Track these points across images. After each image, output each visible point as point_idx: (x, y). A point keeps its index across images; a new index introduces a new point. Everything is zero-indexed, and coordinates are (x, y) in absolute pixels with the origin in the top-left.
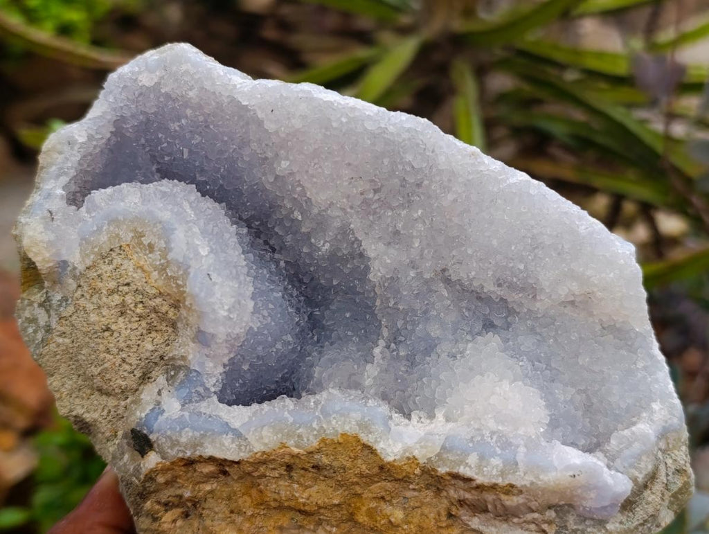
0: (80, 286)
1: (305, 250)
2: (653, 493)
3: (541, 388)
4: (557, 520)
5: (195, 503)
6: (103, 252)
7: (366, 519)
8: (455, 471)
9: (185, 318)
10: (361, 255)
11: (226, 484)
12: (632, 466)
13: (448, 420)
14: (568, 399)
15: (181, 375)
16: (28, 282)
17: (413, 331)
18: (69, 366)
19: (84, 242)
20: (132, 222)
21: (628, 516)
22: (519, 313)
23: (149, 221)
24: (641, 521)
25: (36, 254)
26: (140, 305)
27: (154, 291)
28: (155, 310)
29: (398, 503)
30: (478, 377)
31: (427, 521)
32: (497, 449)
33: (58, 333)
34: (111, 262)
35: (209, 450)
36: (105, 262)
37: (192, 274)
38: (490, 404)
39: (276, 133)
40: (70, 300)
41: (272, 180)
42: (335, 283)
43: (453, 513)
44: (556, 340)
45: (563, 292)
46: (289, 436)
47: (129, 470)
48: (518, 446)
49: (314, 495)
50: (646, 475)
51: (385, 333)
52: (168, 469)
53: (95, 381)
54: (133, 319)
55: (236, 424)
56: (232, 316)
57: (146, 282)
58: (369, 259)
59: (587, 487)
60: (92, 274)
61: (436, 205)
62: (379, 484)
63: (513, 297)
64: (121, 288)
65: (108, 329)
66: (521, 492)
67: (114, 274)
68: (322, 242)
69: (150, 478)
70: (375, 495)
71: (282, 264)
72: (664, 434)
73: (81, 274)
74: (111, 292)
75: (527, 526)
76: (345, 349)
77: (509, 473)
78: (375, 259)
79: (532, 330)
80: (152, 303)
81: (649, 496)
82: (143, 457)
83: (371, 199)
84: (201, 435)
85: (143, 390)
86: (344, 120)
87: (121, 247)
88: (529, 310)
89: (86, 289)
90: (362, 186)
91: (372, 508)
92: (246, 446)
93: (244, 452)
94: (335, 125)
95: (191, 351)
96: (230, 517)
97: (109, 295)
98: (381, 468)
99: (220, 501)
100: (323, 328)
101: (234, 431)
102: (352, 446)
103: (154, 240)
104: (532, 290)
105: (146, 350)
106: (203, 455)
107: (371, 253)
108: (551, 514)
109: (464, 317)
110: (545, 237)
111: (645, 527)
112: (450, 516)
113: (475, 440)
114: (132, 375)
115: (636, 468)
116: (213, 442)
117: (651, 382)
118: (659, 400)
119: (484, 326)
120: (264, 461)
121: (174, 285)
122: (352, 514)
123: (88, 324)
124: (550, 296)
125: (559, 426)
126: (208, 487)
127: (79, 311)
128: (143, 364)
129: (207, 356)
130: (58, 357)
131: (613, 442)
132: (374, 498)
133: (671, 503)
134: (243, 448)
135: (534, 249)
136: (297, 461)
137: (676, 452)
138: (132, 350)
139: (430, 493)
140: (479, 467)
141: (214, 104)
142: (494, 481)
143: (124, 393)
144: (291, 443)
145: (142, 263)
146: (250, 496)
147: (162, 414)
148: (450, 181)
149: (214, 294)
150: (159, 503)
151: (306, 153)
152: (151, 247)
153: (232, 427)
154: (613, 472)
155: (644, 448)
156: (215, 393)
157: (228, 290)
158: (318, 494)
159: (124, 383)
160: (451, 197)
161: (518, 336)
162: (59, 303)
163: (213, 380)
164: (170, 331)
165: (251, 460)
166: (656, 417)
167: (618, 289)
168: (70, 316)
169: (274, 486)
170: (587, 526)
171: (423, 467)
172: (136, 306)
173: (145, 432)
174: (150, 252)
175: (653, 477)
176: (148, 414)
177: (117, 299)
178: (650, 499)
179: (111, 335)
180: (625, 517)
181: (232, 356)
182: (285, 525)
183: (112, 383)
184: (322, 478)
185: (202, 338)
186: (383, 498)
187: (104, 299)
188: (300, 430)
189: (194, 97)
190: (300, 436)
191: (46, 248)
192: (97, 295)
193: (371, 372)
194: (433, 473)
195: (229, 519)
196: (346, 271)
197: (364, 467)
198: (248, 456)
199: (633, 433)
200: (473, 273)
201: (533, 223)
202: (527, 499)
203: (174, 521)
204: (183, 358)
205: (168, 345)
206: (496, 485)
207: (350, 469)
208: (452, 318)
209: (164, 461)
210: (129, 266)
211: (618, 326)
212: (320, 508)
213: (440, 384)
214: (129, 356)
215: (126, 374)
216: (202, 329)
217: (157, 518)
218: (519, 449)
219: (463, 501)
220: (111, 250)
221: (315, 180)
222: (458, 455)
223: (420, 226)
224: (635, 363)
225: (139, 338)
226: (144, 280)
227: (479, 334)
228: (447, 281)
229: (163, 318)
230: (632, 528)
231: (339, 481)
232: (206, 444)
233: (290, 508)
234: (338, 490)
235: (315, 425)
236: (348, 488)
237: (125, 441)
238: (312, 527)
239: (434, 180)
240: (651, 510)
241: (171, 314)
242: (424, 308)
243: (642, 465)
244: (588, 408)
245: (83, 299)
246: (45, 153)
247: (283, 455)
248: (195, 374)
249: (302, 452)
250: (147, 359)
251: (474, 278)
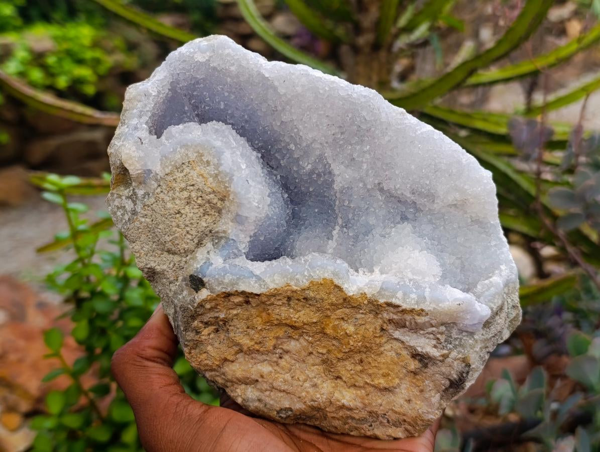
0: (159, 186)
1: (295, 169)
2: (500, 318)
3: (437, 255)
4: (446, 332)
5: (225, 321)
6: (177, 164)
7: (331, 331)
8: (390, 301)
9: (228, 207)
10: (330, 173)
11: (247, 310)
12: (490, 301)
13: (382, 273)
14: (451, 262)
15: (223, 242)
16: (117, 183)
17: (358, 220)
18: (148, 236)
19: (164, 158)
20: (196, 146)
21: (486, 331)
22: (423, 211)
23: (207, 147)
24: (493, 335)
25: (130, 165)
26: (200, 199)
27: (210, 190)
28: (209, 202)
29: (351, 322)
30: (400, 248)
31: (368, 333)
32: (414, 289)
33: (142, 215)
34: (182, 171)
35: (242, 287)
36: (178, 171)
37: (235, 180)
38: (407, 264)
39: (285, 94)
40: (151, 194)
41: (279, 124)
42: (311, 190)
43: (384, 328)
44: (444, 228)
45: (451, 199)
46: (291, 279)
47: (186, 301)
48: (425, 288)
49: (302, 316)
50: (498, 307)
51: (340, 221)
52: (215, 299)
53: (166, 245)
54: (195, 207)
55: (258, 273)
56: (260, 206)
57: (205, 184)
58: (334, 175)
59: (466, 312)
60: (169, 178)
61: (378, 143)
62: (341, 310)
63: (420, 201)
64: (188, 188)
65: (179, 212)
66: (427, 314)
67: (184, 179)
68: (306, 164)
69: (201, 305)
70: (338, 317)
71: (279, 177)
72: (506, 285)
73: (161, 178)
74: (182, 190)
75: (428, 336)
76: (314, 231)
77: (421, 303)
78: (339, 175)
79: (430, 222)
80: (208, 197)
81: (498, 320)
82: (197, 292)
83: (339, 138)
84: (237, 278)
85: (197, 251)
86: (327, 89)
87: (189, 162)
88: (429, 209)
89: (164, 187)
90: (334, 130)
91: (335, 325)
92: (264, 285)
93: (264, 288)
94: (321, 91)
95: (230, 227)
96: (246, 331)
97: (181, 191)
98: (345, 299)
99: (241, 321)
100: (300, 218)
101: (256, 276)
102: (329, 286)
103: (210, 158)
104: (431, 197)
105: (202, 226)
106: (238, 290)
107: (336, 172)
108: (443, 328)
109: (389, 212)
110: (442, 164)
111: (495, 338)
112: (382, 329)
113: (401, 283)
114: (192, 242)
115: (492, 303)
116: (243, 282)
117: (499, 254)
118: (504, 264)
119: (401, 218)
120: (274, 295)
121: (223, 187)
122: (323, 328)
123: (164, 209)
124: (443, 201)
125: (447, 277)
126: (235, 312)
127: (158, 201)
128: (199, 235)
129: (241, 230)
130: (140, 230)
131: (479, 287)
132: (338, 318)
133: (509, 326)
134: (263, 286)
135: (436, 172)
136: (295, 295)
137: (513, 295)
138: (193, 226)
139: (371, 316)
140: (404, 299)
141: (247, 75)
142: (413, 307)
143: (187, 252)
144: (292, 283)
145: (202, 172)
146: (261, 317)
147: (211, 265)
148: (386, 129)
149: (250, 192)
150: (202, 322)
151: (303, 108)
152: (208, 163)
153: (255, 274)
154: (480, 304)
155: (497, 291)
156: (245, 253)
157: (258, 190)
158: (304, 316)
159: (187, 246)
160: (387, 138)
161: (421, 225)
162: (143, 196)
163: (244, 245)
164: (216, 215)
165: (268, 294)
166: (504, 273)
167: (483, 197)
168: (152, 205)
169: (278, 311)
170: (464, 336)
171: (370, 299)
172: (197, 199)
173: (200, 276)
174: (208, 166)
175: (501, 308)
176: (202, 266)
177: (186, 194)
178: (499, 322)
179: (181, 217)
180: (485, 332)
181: (256, 231)
182: (281, 336)
183: (179, 247)
184: (308, 306)
185: (239, 220)
186: (343, 319)
187: (177, 194)
188: (297, 276)
189: (235, 70)
190: (297, 280)
191: (137, 162)
192: (172, 191)
193: (332, 244)
194: (375, 303)
195: (245, 333)
196: (320, 182)
197: (334, 299)
198: (266, 291)
199: (491, 282)
200: (398, 186)
201: (436, 156)
202: (431, 318)
203: (209, 334)
204: (224, 232)
205: (215, 224)
206: (414, 309)
207: (326, 300)
208: (383, 213)
209: (212, 294)
210: (194, 174)
211: (480, 220)
212: (305, 324)
213: (376, 252)
214: (191, 229)
215: (188, 241)
216: (240, 214)
217: (199, 332)
218: (426, 290)
219: (391, 320)
220: (183, 164)
221: (306, 125)
222: (391, 292)
223: (368, 156)
224: (490, 242)
225: (198, 218)
226: (204, 183)
227: (399, 223)
228: (381, 190)
229: (214, 207)
230: (489, 338)
231: (318, 308)
232: (240, 284)
233: (287, 325)
234: (317, 313)
235: (306, 273)
236: (323, 312)
237: (184, 283)
238: (297, 337)
239: (377, 128)
240: (499, 328)
241: (219, 205)
242: (367, 206)
243: (496, 301)
244: (463, 268)
245: (162, 194)
246: (128, 100)
247: (287, 291)
248: (232, 242)
249: (299, 289)
250: (202, 232)
251: (399, 189)
